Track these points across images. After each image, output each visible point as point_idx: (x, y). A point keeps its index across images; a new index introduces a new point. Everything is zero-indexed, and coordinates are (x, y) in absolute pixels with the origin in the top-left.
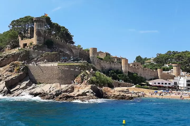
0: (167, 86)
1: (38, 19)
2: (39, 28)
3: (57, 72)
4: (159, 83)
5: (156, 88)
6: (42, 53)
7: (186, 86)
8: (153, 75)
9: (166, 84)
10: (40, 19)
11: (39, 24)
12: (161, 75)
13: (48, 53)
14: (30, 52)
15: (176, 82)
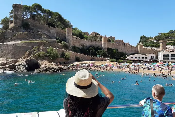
0: (142, 59)
1: (15, 5)
2: (16, 13)
3: (11, 48)
4: (136, 58)
5: (131, 61)
6: (16, 33)
7: (163, 60)
8: (134, 51)
9: (143, 58)
10: (16, 5)
11: (16, 10)
12: (140, 51)
13: (21, 33)
14: (6, 33)
15: (153, 57)
